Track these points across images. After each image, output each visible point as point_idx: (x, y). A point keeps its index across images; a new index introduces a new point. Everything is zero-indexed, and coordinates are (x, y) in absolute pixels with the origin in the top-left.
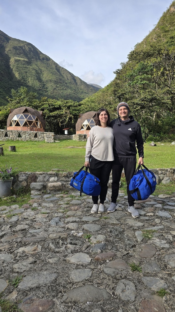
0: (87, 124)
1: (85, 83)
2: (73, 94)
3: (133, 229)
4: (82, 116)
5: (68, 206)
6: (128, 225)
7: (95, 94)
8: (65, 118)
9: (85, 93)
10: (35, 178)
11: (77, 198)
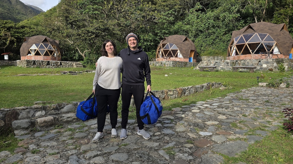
0: (35, 49)
1: (22, 4)
2: (6, 14)
3: (155, 150)
4: (28, 40)
5: (75, 141)
6: (147, 147)
7: (36, 16)
8: (4, 41)
9: (23, 14)
10: (16, 115)
11: (77, 131)
